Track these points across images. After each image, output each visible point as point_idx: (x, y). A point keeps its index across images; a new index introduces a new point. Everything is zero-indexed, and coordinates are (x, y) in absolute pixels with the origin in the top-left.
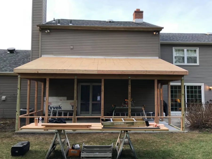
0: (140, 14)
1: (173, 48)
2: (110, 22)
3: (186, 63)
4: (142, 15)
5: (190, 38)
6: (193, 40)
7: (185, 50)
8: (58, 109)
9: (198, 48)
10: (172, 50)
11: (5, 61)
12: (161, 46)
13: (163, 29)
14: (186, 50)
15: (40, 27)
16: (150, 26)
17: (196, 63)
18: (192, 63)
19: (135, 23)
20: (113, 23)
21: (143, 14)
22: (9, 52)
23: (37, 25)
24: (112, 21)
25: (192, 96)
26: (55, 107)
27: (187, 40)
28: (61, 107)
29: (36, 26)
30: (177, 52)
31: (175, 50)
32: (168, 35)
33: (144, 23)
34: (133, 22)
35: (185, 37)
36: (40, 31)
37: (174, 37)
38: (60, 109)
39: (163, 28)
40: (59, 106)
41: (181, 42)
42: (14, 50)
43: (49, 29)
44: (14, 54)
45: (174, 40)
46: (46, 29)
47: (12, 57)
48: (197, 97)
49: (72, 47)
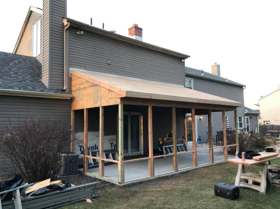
0: (140, 31)
8: (94, 149)
13: (188, 58)
26: (90, 147)
28: (97, 146)
38: (96, 149)
39: (189, 57)
40: (95, 145)
46: (76, 29)
49: (109, 62)
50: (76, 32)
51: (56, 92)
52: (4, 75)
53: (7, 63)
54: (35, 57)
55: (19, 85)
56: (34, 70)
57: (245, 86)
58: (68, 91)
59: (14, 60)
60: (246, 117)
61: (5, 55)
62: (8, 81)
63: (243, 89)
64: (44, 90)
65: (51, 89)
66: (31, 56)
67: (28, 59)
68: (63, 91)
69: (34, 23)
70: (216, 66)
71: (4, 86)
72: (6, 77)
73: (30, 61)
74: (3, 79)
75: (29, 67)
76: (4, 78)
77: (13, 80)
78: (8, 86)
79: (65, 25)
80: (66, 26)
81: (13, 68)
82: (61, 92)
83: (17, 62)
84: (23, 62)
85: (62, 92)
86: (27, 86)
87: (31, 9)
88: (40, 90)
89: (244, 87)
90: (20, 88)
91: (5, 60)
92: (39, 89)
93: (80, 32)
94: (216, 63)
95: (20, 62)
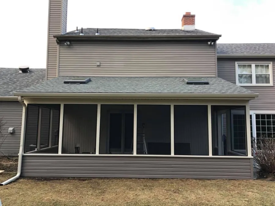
0: (191, 18)
1: (236, 63)
2: (150, 30)
3: (254, 83)
4: (193, 21)
5: (261, 49)
6: (264, 52)
7: (253, 66)
9: (271, 63)
10: (235, 66)
11: (15, 83)
12: (217, 60)
13: (220, 38)
14: (255, 65)
15: (57, 38)
16: (203, 33)
17: (269, 83)
18: (263, 83)
19: (184, 31)
20: (154, 32)
21: (194, 19)
22: (21, 72)
23: (54, 36)
24: (153, 29)
25: (264, 129)
27: (256, 52)
29: (53, 38)
30: (242, 69)
31: (238, 65)
32: (230, 46)
33: (196, 31)
34: (181, 30)
35: (253, 48)
36: (58, 43)
37: (237, 48)
39: (220, 36)
41: (247, 54)
42: (28, 68)
43: (70, 41)
44: (28, 74)
45: (237, 53)
46: (66, 41)
47: (24, 77)
48: (271, 130)
50: (64, 44)
93: (67, 43)
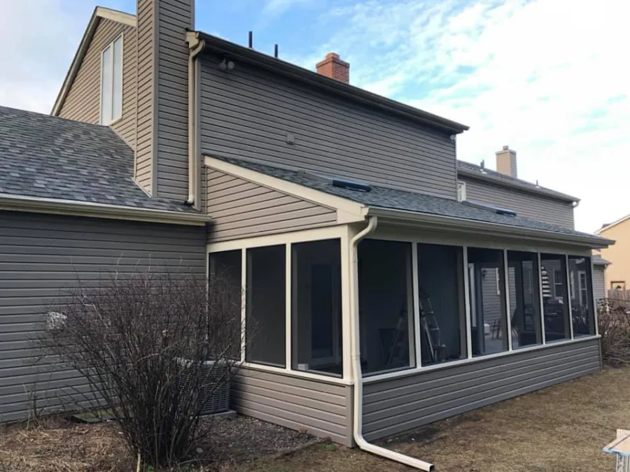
0: (343, 69)
13: (465, 131)
39: (467, 128)
49: (291, 138)
50: (218, 63)
51: (173, 209)
52: (46, 165)
53: (50, 139)
54: (107, 127)
55: (83, 191)
56: (111, 155)
57: (578, 201)
58: (198, 206)
59: (64, 130)
60: (580, 273)
61: (39, 121)
62: (57, 181)
63: (573, 207)
64: (142, 202)
65: (159, 201)
66: (98, 124)
67: (93, 131)
68: (188, 205)
69: (105, 47)
70: (509, 154)
71: (51, 191)
72: (51, 171)
73: (98, 135)
74: (47, 176)
75: (100, 149)
76: (47, 172)
77: (70, 178)
78: (60, 192)
79: (191, 46)
80: (194, 48)
81: (63, 150)
82: (182, 208)
83: (69, 136)
84: (83, 136)
85: (187, 207)
86: (103, 193)
87: (99, 14)
88: (135, 203)
89: (574, 203)
90: (88, 199)
91: (41, 131)
92: (131, 200)
93: (227, 63)
94: (506, 148)
95: (76, 137)
